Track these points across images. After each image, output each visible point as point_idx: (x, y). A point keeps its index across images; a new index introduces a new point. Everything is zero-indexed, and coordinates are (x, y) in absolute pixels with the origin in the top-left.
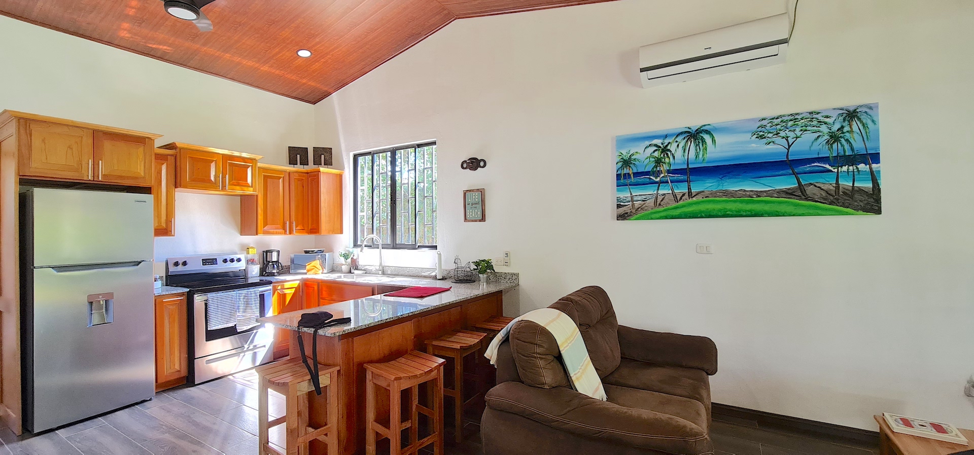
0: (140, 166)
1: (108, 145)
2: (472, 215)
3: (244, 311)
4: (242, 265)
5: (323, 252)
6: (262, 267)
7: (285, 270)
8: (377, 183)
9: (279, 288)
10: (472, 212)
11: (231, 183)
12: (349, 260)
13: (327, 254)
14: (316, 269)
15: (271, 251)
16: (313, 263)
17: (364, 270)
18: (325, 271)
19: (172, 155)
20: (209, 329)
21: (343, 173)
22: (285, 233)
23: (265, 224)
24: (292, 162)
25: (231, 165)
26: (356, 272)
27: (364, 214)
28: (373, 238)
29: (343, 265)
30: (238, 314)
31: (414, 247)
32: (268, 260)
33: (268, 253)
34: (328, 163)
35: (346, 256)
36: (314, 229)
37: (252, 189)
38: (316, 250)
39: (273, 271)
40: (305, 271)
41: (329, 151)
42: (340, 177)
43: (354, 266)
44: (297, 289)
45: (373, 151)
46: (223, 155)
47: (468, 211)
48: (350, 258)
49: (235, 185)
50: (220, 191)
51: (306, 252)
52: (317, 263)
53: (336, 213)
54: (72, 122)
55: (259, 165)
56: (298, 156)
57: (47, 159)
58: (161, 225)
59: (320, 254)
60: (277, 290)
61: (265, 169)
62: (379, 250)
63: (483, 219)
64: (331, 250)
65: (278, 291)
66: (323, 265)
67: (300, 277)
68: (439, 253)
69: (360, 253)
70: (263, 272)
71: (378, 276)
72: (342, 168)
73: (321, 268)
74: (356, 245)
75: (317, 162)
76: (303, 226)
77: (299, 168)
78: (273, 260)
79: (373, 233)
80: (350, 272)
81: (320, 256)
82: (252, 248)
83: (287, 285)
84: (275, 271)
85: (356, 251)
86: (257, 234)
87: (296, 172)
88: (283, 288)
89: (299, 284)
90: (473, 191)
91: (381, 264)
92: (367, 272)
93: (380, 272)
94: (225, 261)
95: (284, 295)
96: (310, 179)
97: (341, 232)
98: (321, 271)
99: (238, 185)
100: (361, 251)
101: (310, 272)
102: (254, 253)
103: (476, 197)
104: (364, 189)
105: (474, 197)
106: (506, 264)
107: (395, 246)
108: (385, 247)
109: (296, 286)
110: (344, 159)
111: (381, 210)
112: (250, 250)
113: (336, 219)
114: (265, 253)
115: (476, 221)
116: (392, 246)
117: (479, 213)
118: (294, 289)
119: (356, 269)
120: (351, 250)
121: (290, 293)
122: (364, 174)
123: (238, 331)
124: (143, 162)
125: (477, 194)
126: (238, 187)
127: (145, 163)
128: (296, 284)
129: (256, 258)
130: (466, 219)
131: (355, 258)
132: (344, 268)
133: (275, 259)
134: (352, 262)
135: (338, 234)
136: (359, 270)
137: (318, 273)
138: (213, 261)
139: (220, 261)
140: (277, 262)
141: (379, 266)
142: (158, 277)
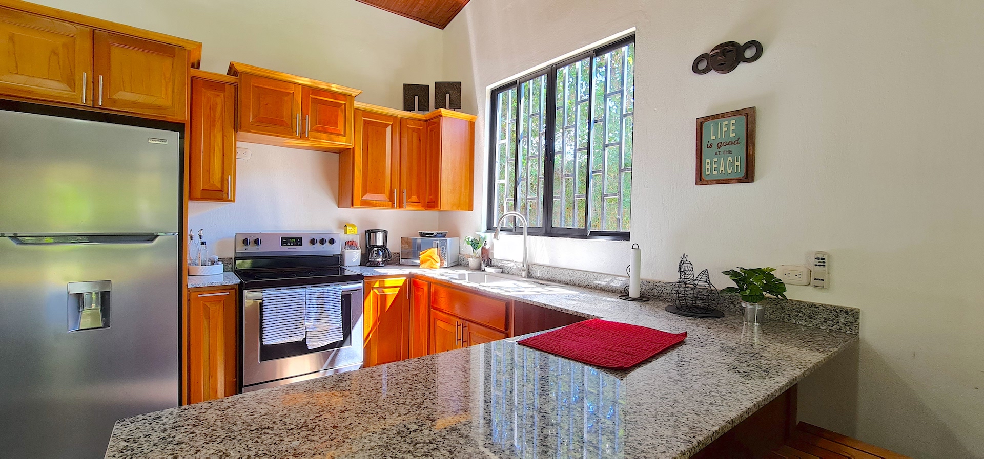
0: (166, 89)
1: (118, 53)
2: (717, 169)
3: (318, 319)
4: (335, 249)
5: (444, 236)
6: (364, 252)
7: (391, 260)
8: (524, 131)
9: (377, 285)
10: (718, 163)
11: (314, 128)
12: (479, 250)
13: (448, 239)
14: (432, 260)
15: (375, 232)
16: (429, 252)
17: (499, 267)
18: (446, 264)
19: (230, 84)
20: (264, 343)
21: (476, 119)
22: (392, 206)
23: (365, 191)
24: (408, 106)
25: (314, 100)
26: (488, 269)
27: (503, 181)
28: (515, 218)
29: (471, 257)
30: (307, 324)
31: (582, 234)
32: (371, 244)
33: (372, 234)
34: (456, 105)
35: (475, 244)
36: (432, 203)
37: (344, 139)
38: (435, 232)
39: (378, 260)
40: (418, 262)
41: (457, 86)
42: (472, 125)
43: (487, 259)
44: (402, 289)
45: (520, 78)
46: (304, 86)
47: (707, 161)
48: (481, 247)
49: (320, 132)
50: (297, 138)
51: (423, 235)
52: (433, 252)
53: (464, 179)
54: (58, 11)
55: (357, 104)
56: (416, 98)
57: (17, 67)
58: (214, 185)
59: (439, 239)
60: (373, 288)
61: (366, 113)
62: (522, 237)
63: (748, 176)
64: (456, 234)
65: (376, 290)
66: (442, 256)
67: (407, 271)
68: (635, 247)
69: (495, 241)
70: (366, 261)
71: (521, 279)
72: (473, 111)
73: (438, 260)
74: (490, 228)
75: (440, 104)
76: (418, 197)
77: (417, 114)
78: (378, 244)
79: (515, 209)
80: (479, 268)
81: (438, 242)
82: (353, 225)
83: (389, 282)
84: (380, 260)
85: (489, 236)
86: (352, 206)
87: (411, 119)
88: (382, 287)
89: (406, 281)
90: (722, 115)
91: (525, 259)
92: (504, 272)
93: (524, 274)
94: (313, 242)
95: (384, 297)
96: (429, 128)
97: (471, 208)
98: (439, 264)
99: (325, 131)
100: (495, 238)
101: (423, 265)
102: (354, 234)
103: (732, 129)
104: (504, 143)
105: (725, 129)
106: (819, 282)
107: (549, 231)
108: (533, 232)
109: (401, 284)
110: (478, 98)
111: (529, 174)
112: (348, 227)
113: (463, 188)
114: (367, 234)
115: (727, 181)
116: (544, 231)
117: (736, 164)
118: (399, 288)
119: (489, 264)
120: (483, 235)
121: (391, 293)
122: (505, 121)
123: (309, 348)
124: (171, 83)
125: (733, 122)
126: (324, 135)
127: (174, 85)
128: (401, 281)
129: (358, 240)
130: (700, 179)
131: (487, 247)
132: (473, 262)
133: (380, 242)
134: (482, 253)
135: (466, 210)
136: (493, 266)
137: (434, 266)
138: (298, 241)
139: (305, 242)
140: (384, 247)
141: (523, 263)
142: (216, 259)
